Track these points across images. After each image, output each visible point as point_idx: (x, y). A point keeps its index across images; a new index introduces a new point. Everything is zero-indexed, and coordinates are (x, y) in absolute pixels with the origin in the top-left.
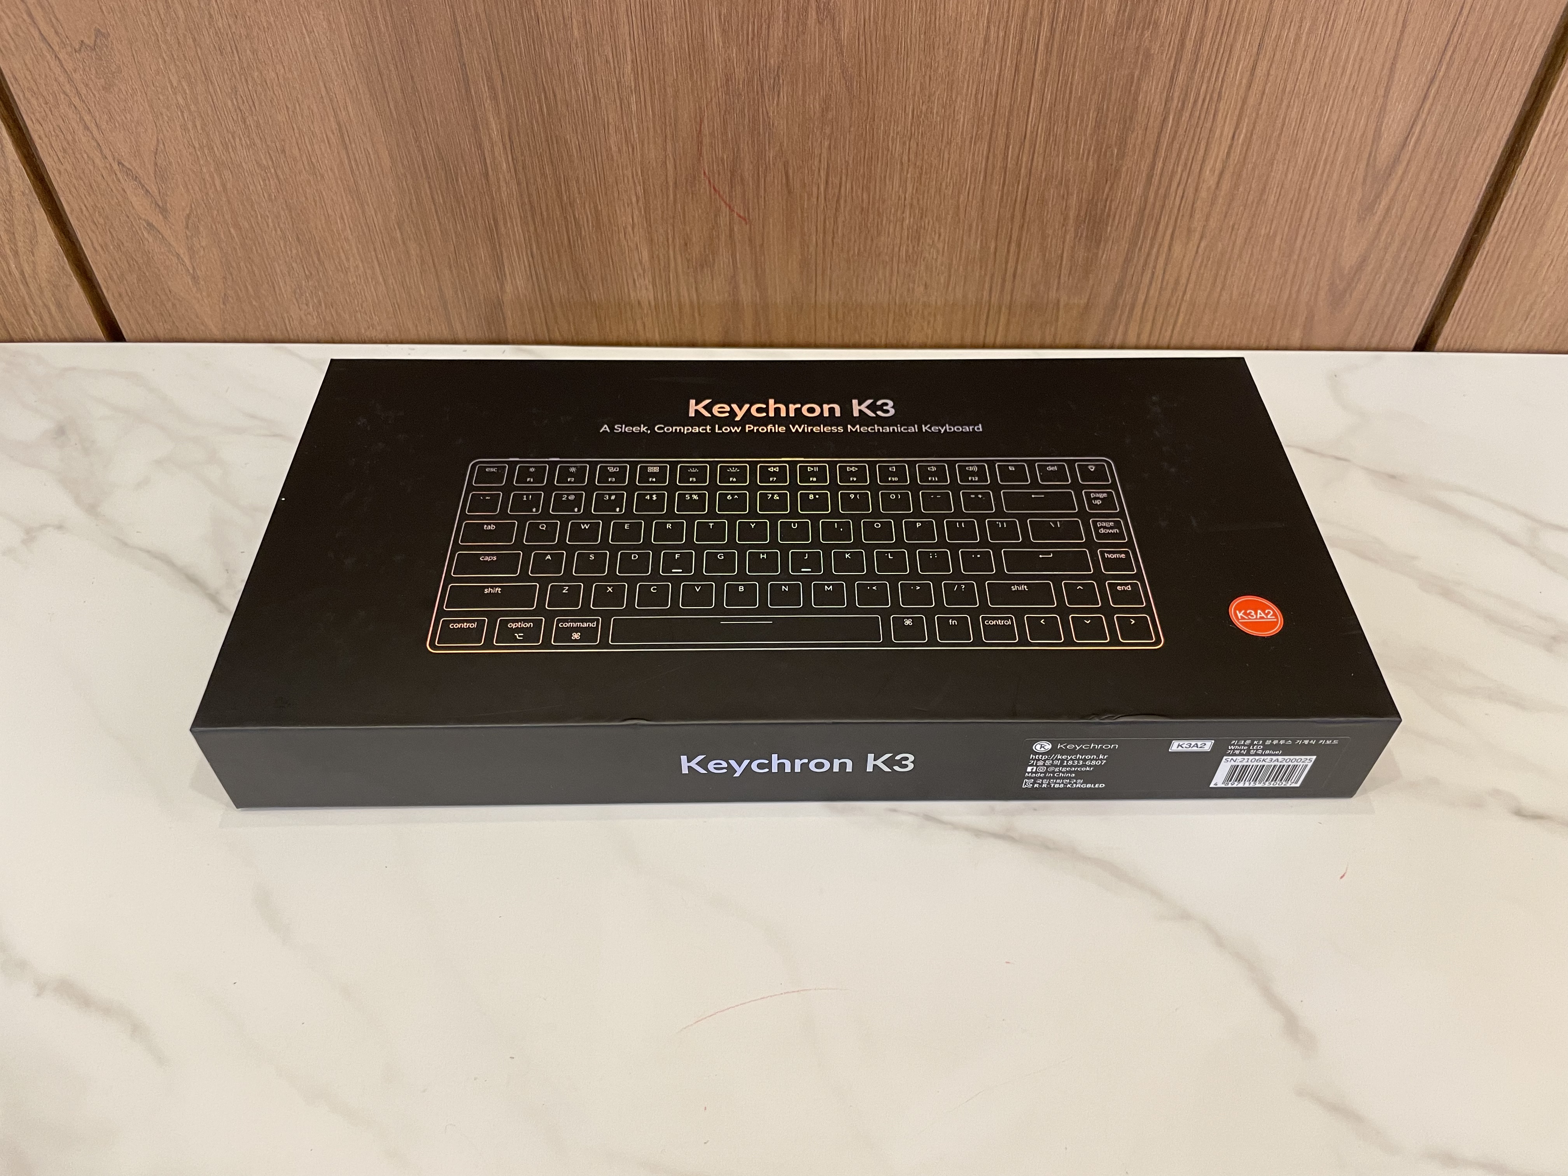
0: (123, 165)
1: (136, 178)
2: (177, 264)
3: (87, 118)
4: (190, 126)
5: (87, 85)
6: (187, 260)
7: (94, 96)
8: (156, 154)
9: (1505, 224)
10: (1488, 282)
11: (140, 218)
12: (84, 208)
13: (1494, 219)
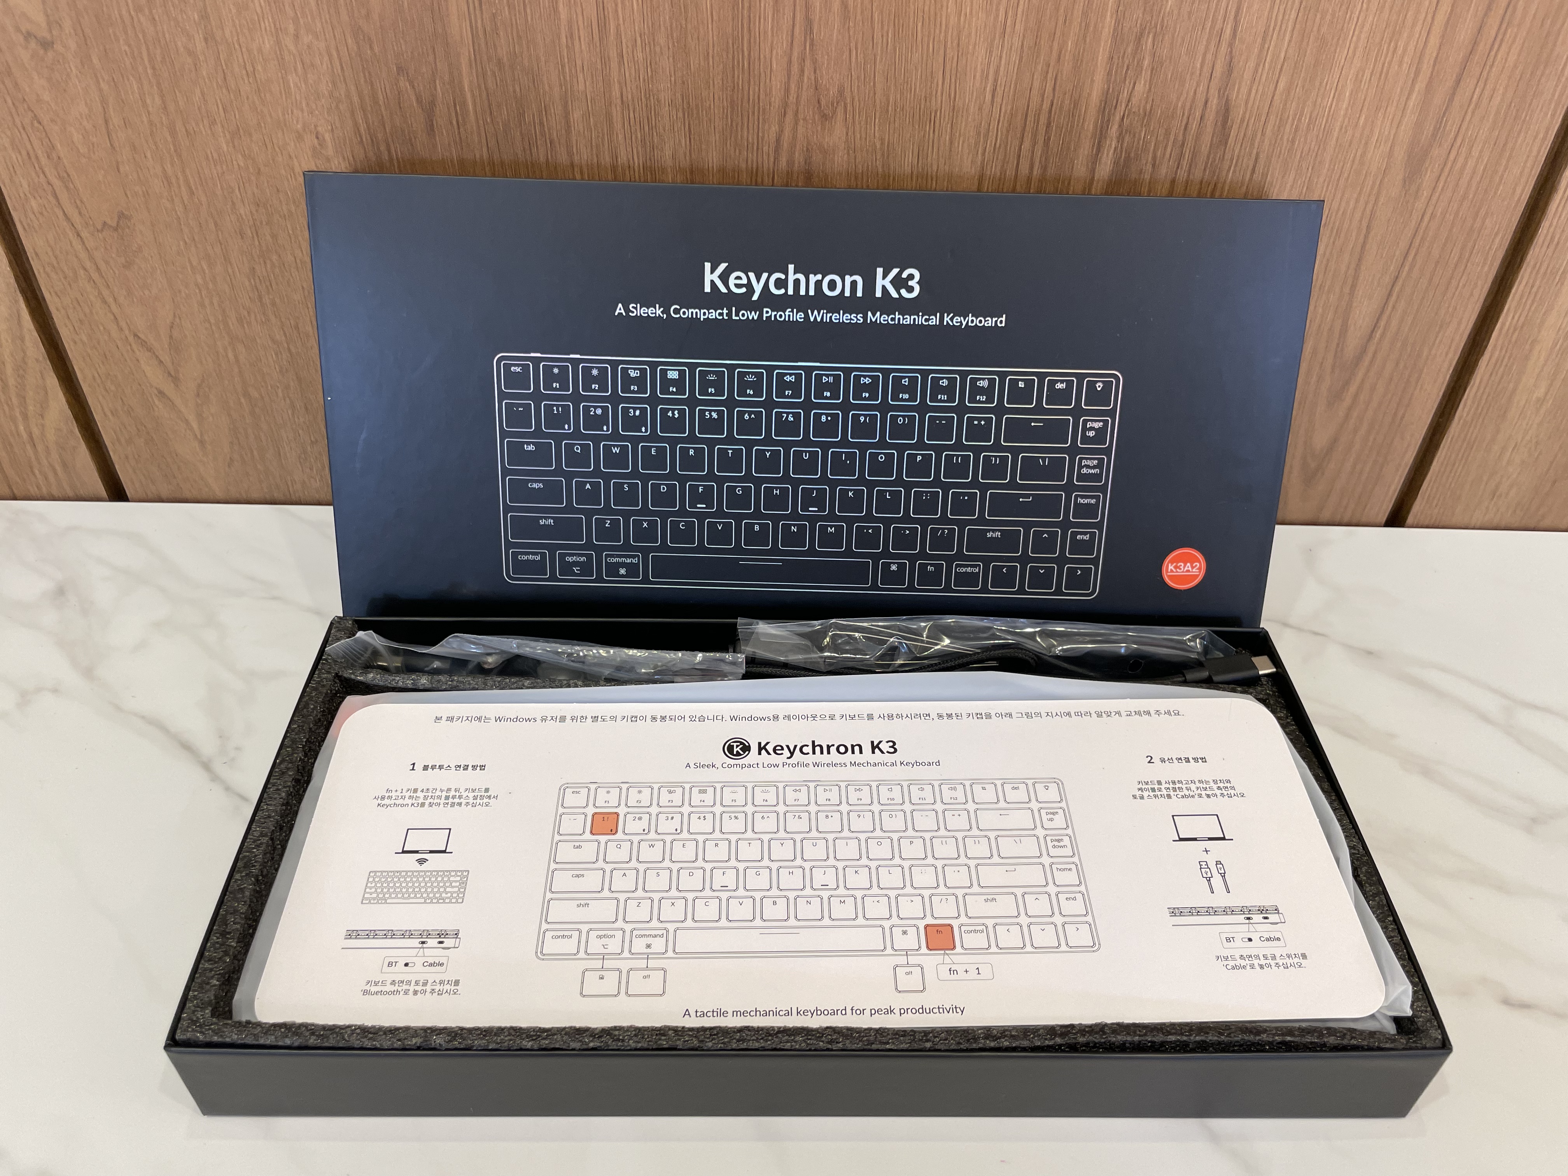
0: (139, 338)
1: (150, 350)
2: (186, 430)
3: (106, 293)
4: (207, 302)
5: (107, 263)
6: (195, 425)
7: (115, 273)
8: (172, 327)
9: (1470, 410)
10: (1454, 464)
11: (151, 386)
12: (96, 375)
13: (1458, 406)
